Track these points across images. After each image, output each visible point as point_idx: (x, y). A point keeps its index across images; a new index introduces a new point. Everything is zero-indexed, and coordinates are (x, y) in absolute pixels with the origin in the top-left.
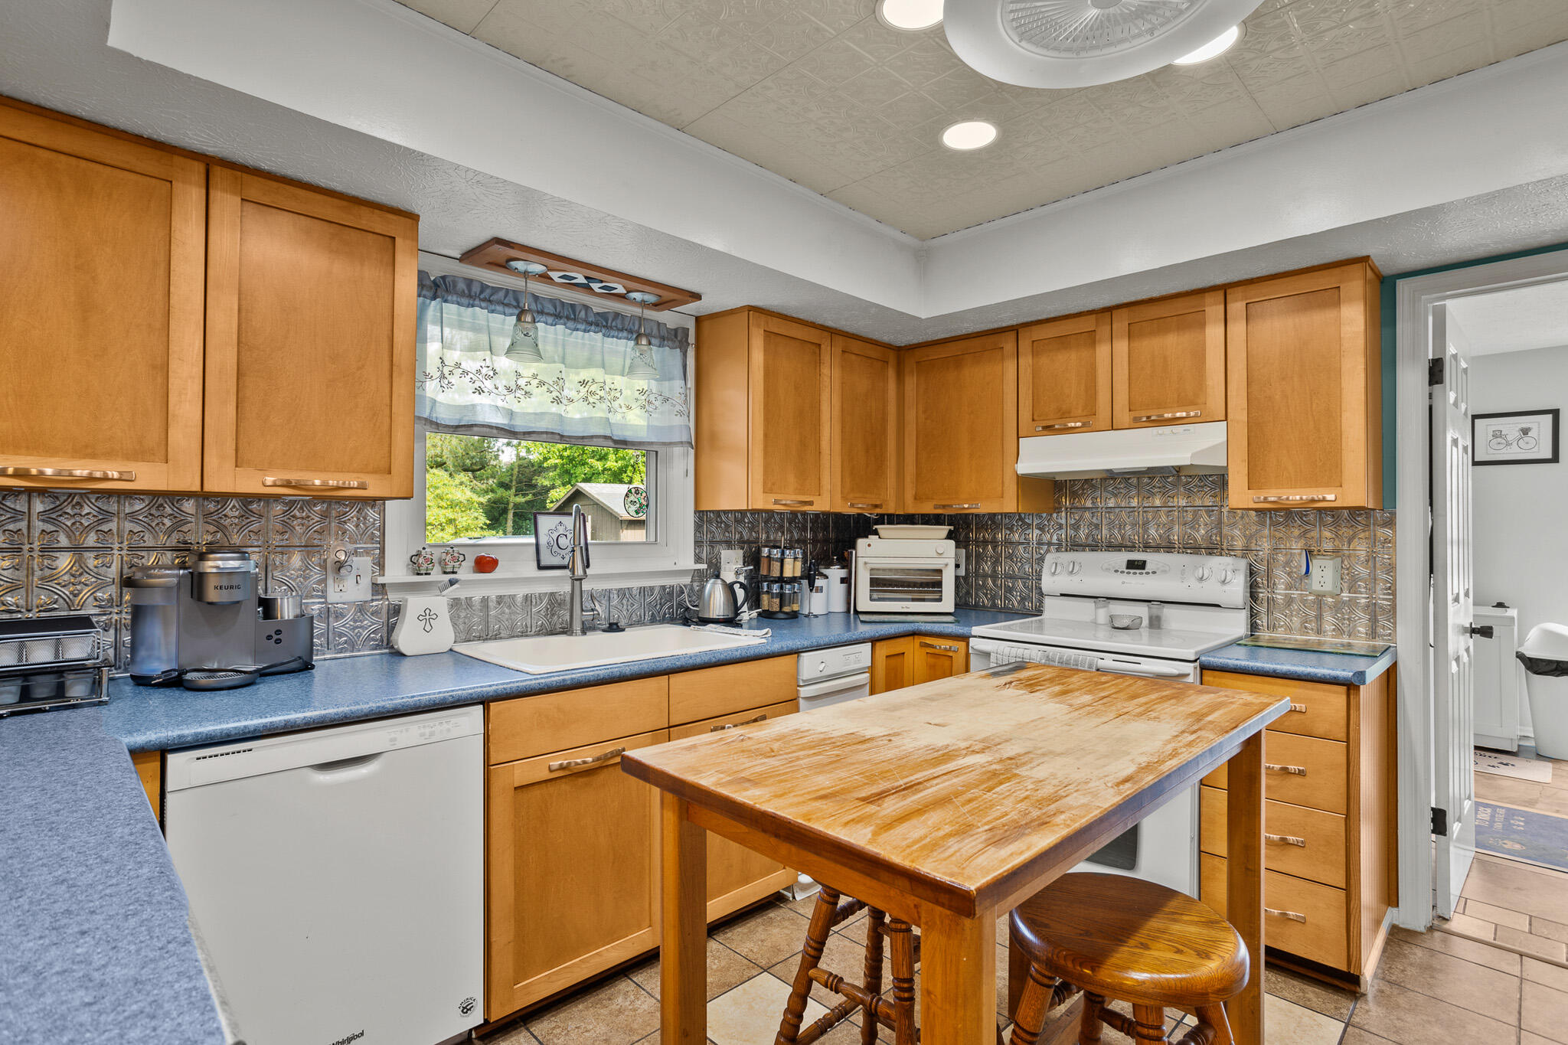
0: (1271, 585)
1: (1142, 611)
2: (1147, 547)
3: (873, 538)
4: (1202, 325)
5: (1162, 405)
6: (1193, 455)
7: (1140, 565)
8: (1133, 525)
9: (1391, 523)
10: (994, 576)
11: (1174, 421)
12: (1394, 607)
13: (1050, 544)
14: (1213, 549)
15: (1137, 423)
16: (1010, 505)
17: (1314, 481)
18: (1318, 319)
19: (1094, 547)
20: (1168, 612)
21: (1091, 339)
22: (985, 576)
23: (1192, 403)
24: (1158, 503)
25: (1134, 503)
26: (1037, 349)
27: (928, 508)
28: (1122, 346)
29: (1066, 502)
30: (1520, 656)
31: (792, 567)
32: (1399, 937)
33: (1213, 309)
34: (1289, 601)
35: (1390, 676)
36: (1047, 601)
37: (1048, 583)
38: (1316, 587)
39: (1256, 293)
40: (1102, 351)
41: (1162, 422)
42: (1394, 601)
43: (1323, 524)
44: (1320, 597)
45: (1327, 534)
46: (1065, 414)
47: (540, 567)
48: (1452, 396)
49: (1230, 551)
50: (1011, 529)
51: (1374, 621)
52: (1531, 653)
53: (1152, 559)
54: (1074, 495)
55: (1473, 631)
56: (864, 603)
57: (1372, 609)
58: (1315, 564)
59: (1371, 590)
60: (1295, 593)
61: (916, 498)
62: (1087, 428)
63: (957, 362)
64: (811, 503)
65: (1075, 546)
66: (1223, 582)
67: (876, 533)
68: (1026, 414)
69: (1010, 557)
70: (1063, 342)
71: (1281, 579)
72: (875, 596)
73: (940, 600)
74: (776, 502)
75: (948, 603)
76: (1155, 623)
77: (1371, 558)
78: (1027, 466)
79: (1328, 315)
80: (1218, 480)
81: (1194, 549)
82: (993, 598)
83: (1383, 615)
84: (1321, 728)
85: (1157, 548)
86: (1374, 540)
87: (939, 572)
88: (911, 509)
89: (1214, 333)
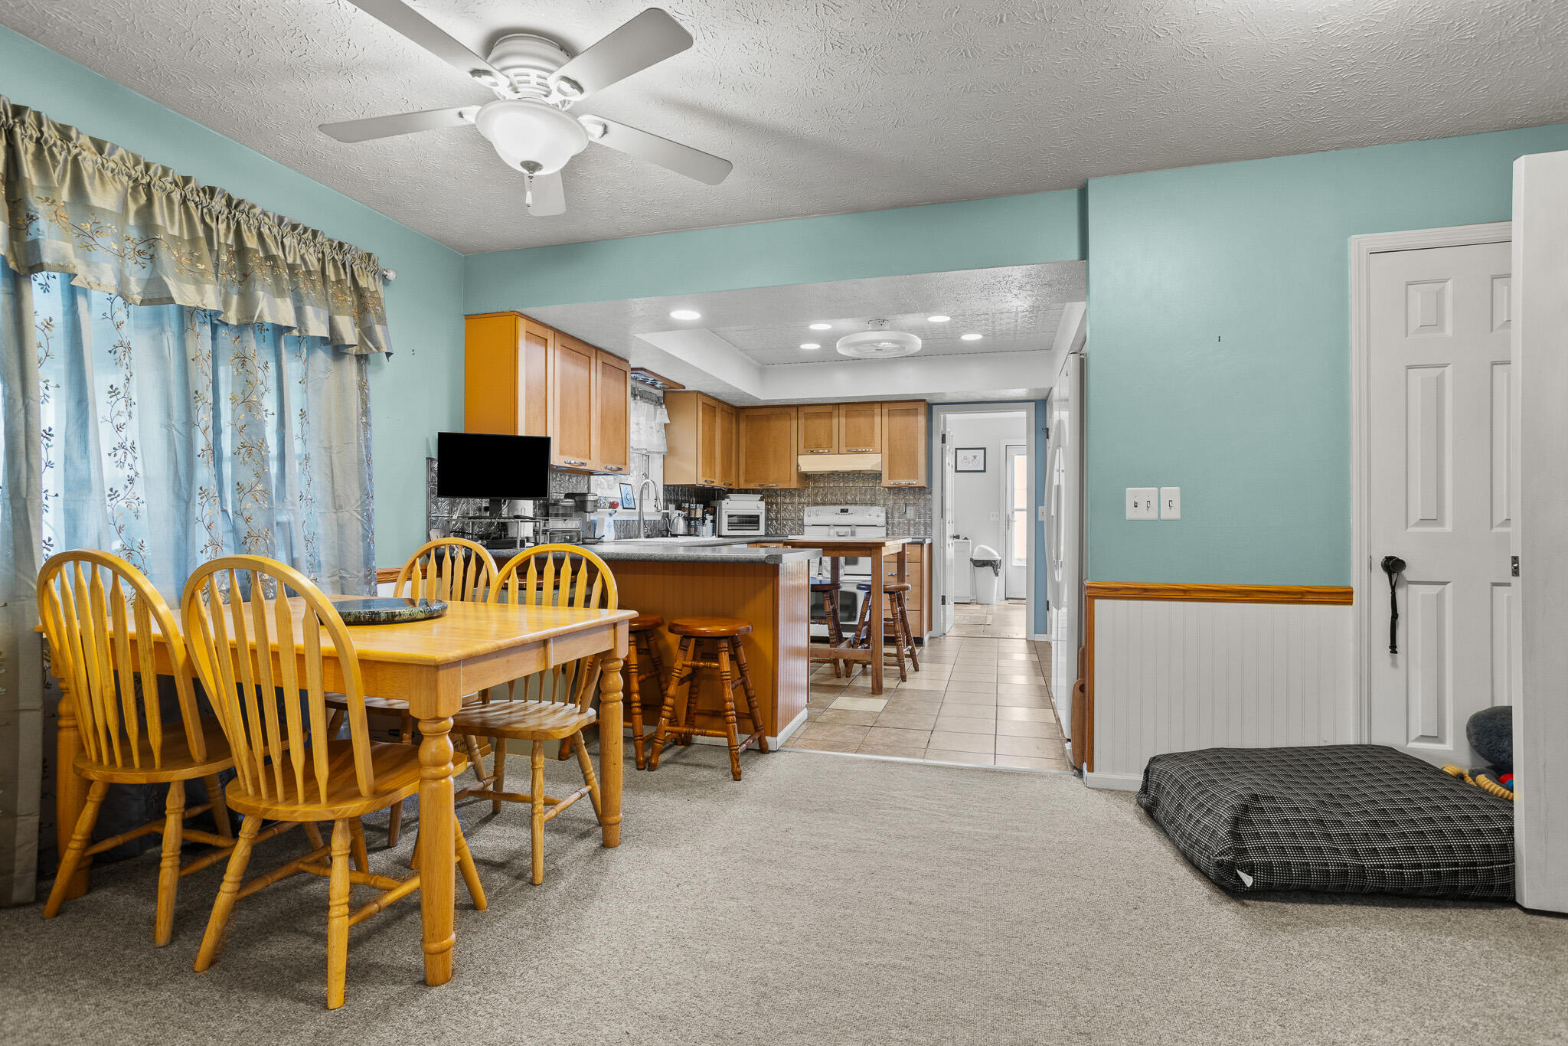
0: (893, 518)
1: (848, 529)
2: (847, 503)
3: (727, 500)
4: (873, 416)
5: (858, 446)
6: (872, 466)
7: (847, 511)
8: (841, 494)
9: (931, 493)
10: (777, 519)
11: (862, 452)
12: (931, 523)
13: (804, 503)
14: (873, 504)
15: (849, 452)
16: (794, 484)
17: (909, 477)
18: (911, 419)
19: (824, 504)
20: (858, 529)
21: (830, 415)
22: (772, 520)
23: (869, 446)
24: (851, 485)
25: (842, 485)
26: (807, 416)
27: (752, 486)
28: (843, 420)
29: (812, 484)
30: (971, 560)
31: (699, 514)
32: (931, 638)
33: (877, 410)
34: (899, 523)
35: (930, 545)
36: (806, 528)
37: (807, 520)
38: (908, 517)
39: (893, 407)
40: (835, 421)
41: (857, 452)
42: (931, 521)
43: (910, 494)
44: (909, 520)
45: (911, 497)
46: (819, 446)
47: (624, 508)
48: (948, 447)
49: (879, 505)
50: (785, 497)
51: (926, 529)
52: (974, 558)
53: (851, 508)
54: (815, 481)
55: (954, 537)
56: (725, 531)
57: (925, 525)
58: (908, 508)
59: (925, 518)
60: (901, 520)
61: (746, 481)
62: (829, 453)
63: (768, 418)
64: (713, 482)
65: (816, 504)
66: (878, 516)
67: (728, 498)
68: (801, 445)
69: (785, 510)
70: (818, 415)
71: (896, 515)
72: (730, 528)
73: (758, 529)
74: (706, 481)
75: (762, 531)
76: (853, 534)
77: (925, 506)
78: (804, 468)
79: (915, 418)
80: (877, 476)
81: (866, 504)
82: (776, 530)
83: (928, 526)
84: (914, 559)
85: (851, 504)
86: (925, 499)
87: (758, 516)
88: (743, 486)
89: (877, 419)
